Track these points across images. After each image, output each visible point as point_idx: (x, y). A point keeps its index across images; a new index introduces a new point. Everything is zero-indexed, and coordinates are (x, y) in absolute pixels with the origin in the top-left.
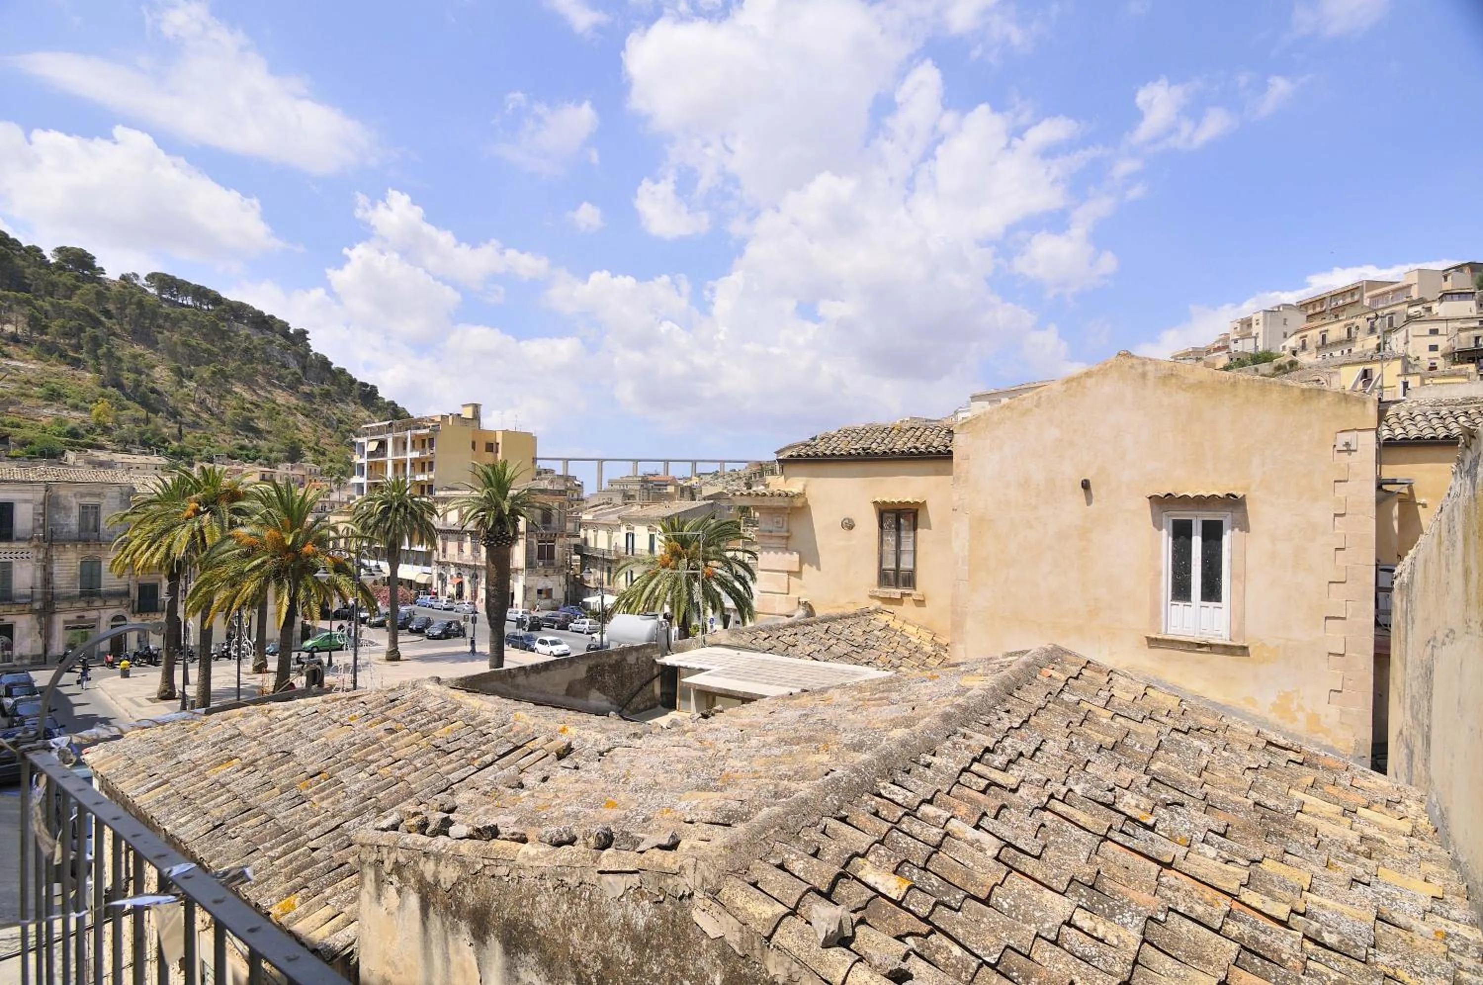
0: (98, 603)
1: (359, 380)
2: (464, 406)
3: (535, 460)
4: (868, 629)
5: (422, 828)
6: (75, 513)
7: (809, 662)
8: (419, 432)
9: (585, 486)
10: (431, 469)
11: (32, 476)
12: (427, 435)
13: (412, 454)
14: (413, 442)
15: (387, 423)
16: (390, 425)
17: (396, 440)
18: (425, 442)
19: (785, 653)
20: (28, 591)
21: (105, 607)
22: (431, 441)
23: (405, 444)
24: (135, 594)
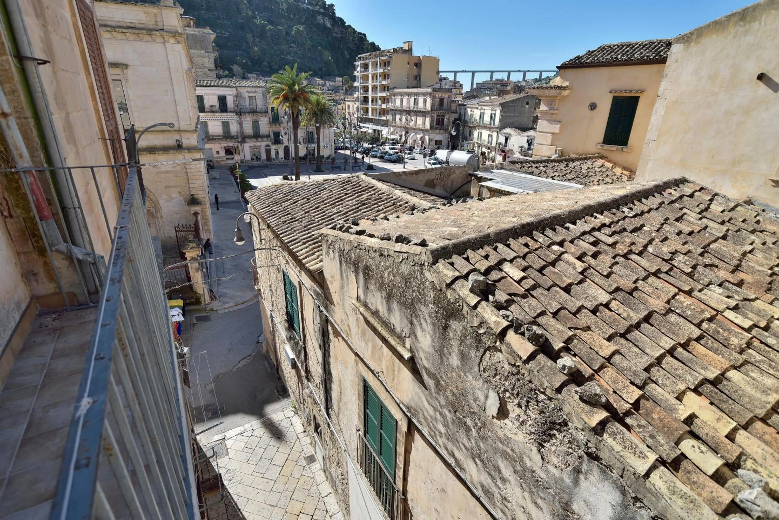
0: (260, 139)
1: (358, 31)
2: (404, 43)
3: (438, 72)
4: (591, 167)
5: (340, 229)
6: (247, 100)
7: (550, 180)
8: (383, 58)
9: (464, 87)
10: (388, 78)
11: (231, 84)
12: (386, 60)
13: (380, 71)
14: (380, 64)
15: (369, 54)
16: (370, 55)
17: (373, 63)
18: (386, 64)
19: (539, 175)
20: (235, 134)
21: (263, 141)
22: (389, 63)
23: (377, 64)
24: (272, 136)
